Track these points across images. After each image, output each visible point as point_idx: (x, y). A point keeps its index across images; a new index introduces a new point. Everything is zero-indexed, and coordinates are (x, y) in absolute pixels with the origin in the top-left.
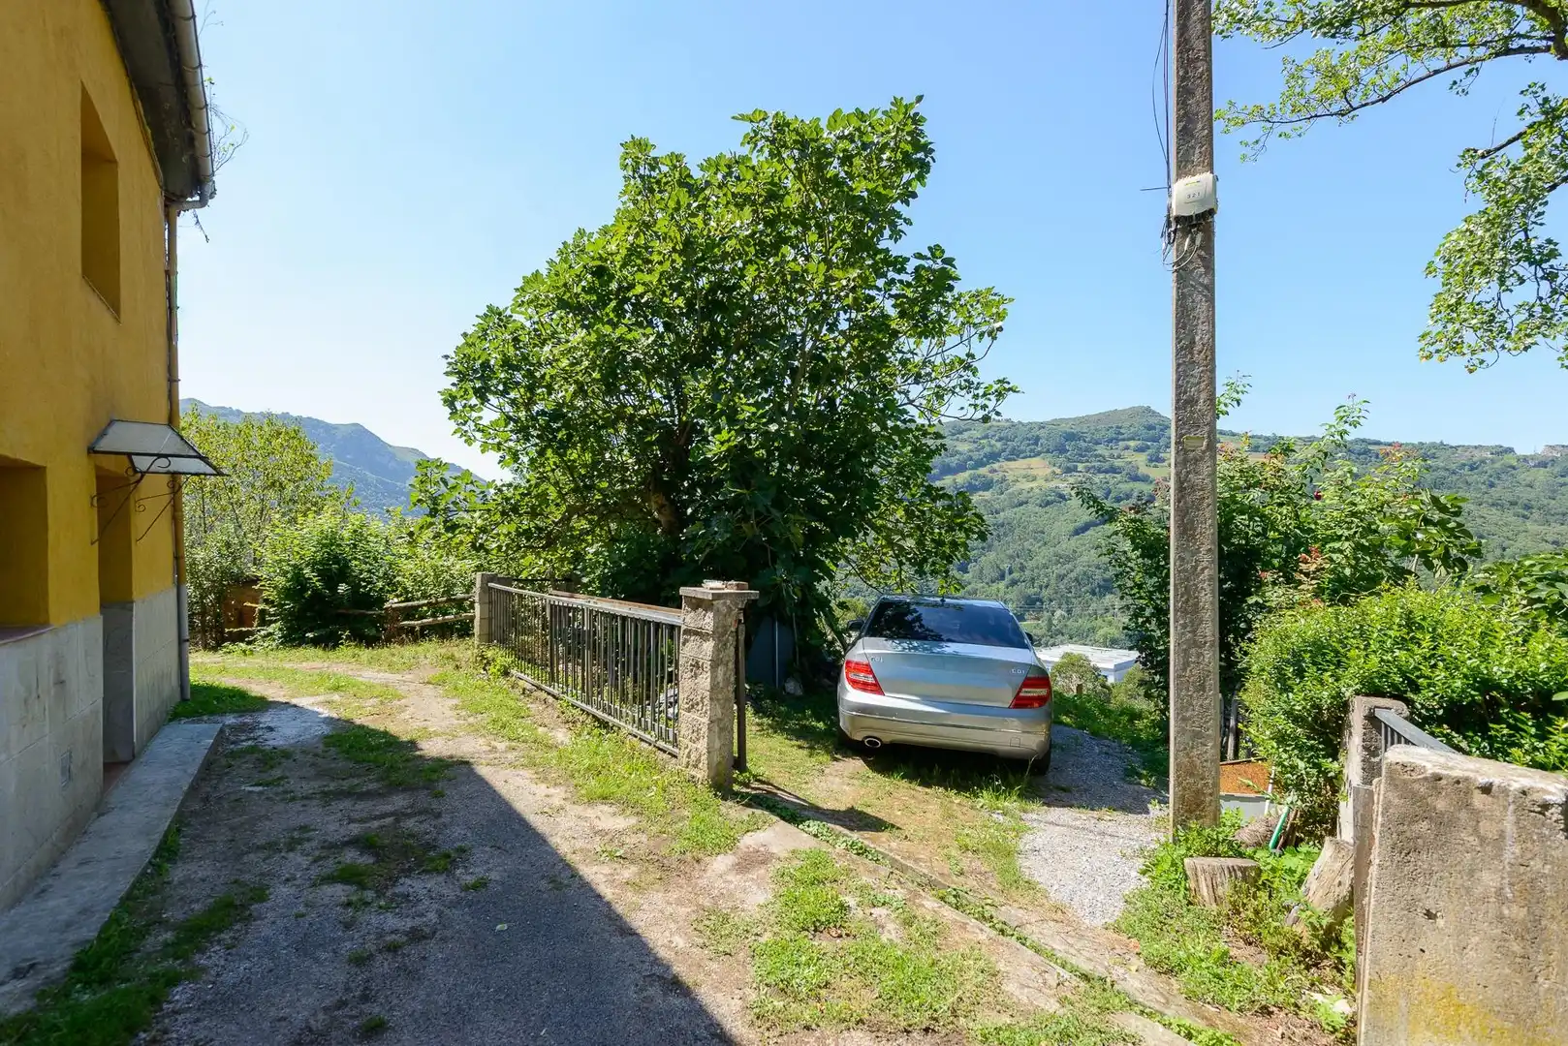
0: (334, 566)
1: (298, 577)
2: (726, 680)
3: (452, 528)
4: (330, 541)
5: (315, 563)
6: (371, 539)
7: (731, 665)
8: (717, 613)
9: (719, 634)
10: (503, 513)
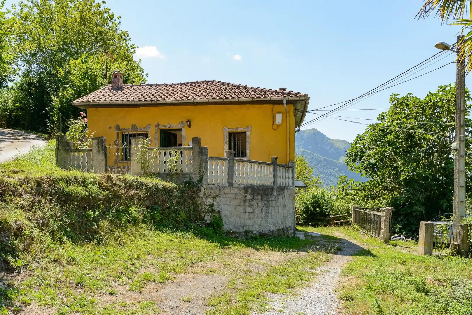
0: (316, 204)
1: (307, 208)
2: (387, 224)
3: (347, 195)
4: (315, 197)
5: (311, 203)
6: (326, 196)
7: (389, 222)
8: (386, 212)
9: (386, 216)
10: (360, 191)
